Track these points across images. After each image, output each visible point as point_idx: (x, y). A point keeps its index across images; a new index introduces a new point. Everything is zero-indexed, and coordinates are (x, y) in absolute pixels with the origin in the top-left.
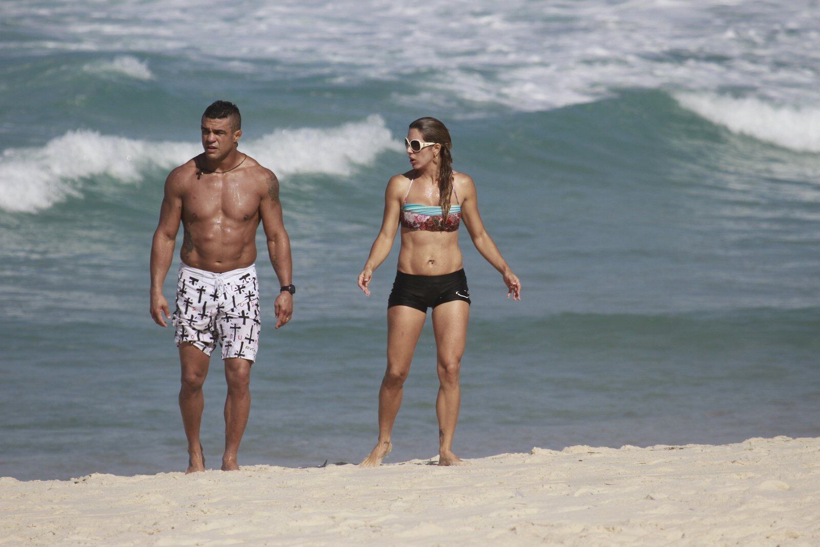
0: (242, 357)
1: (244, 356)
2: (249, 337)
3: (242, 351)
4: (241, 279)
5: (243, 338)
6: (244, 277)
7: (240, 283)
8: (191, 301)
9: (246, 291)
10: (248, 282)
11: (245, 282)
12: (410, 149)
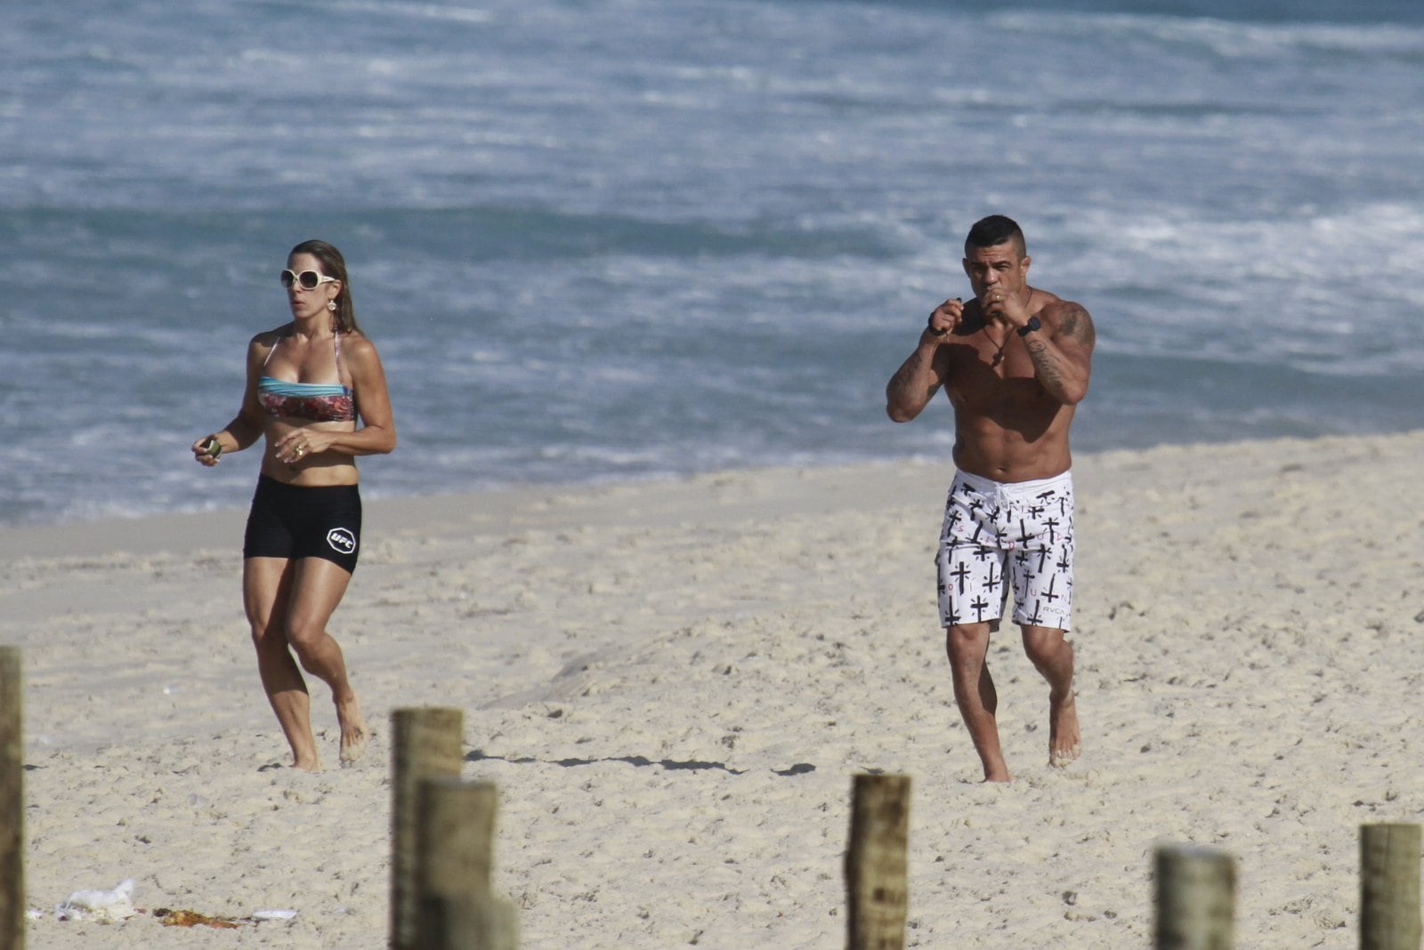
0: (1038, 624)
1: (1041, 622)
2: (1048, 592)
3: (1038, 614)
4: (1038, 497)
5: (1039, 593)
6: (1045, 495)
7: (1037, 503)
8: (959, 517)
9: (1045, 516)
10: (1049, 504)
11: (1045, 503)
12: (298, 285)
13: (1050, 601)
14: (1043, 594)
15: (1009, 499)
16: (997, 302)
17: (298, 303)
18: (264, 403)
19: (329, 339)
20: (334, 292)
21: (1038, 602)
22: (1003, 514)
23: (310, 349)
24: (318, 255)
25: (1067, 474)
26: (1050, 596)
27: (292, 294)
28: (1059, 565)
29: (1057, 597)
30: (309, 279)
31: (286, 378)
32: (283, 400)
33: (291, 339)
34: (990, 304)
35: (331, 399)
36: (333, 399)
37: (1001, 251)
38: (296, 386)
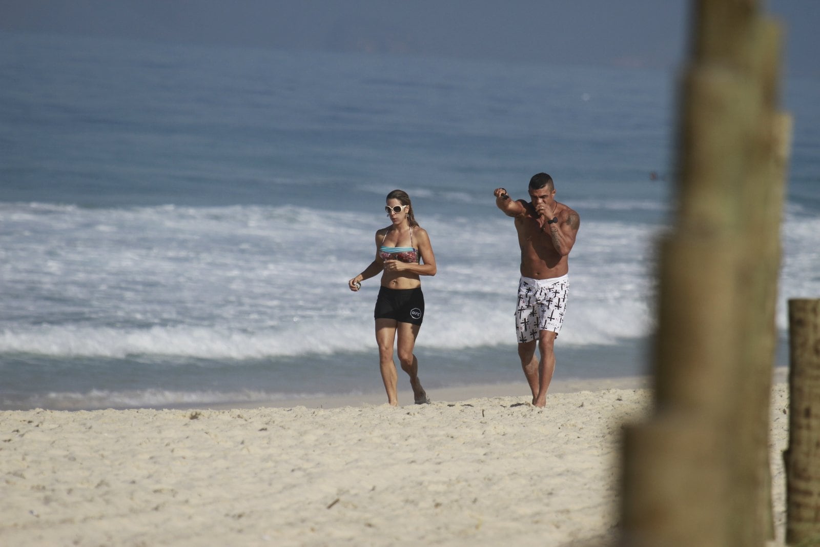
0: (545, 329)
3: (546, 326)
4: (553, 284)
7: (552, 286)
12: (393, 212)
13: (551, 320)
14: (548, 317)
15: (540, 286)
16: (542, 210)
17: (394, 219)
18: (381, 257)
19: (408, 230)
20: (407, 211)
21: (546, 320)
22: (538, 293)
23: (401, 235)
24: (399, 198)
25: (566, 275)
26: (551, 318)
27: (391, 216)
28: (556, 306)
29: (554, 319)
30: (397, 209)
31: (391, 247)
32: (389, 254)
33: (393, 231)
34: (540, 210)
35: (408, 253)
36: (409, 253)
37: (545, 190)
38: (394, 249)
